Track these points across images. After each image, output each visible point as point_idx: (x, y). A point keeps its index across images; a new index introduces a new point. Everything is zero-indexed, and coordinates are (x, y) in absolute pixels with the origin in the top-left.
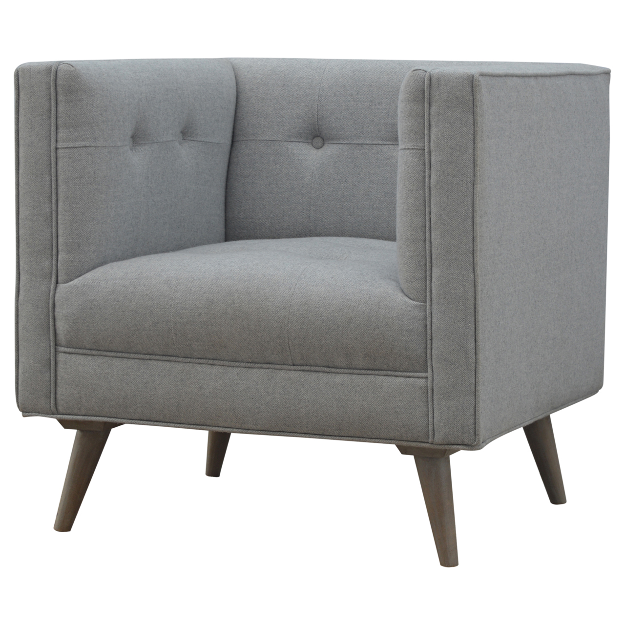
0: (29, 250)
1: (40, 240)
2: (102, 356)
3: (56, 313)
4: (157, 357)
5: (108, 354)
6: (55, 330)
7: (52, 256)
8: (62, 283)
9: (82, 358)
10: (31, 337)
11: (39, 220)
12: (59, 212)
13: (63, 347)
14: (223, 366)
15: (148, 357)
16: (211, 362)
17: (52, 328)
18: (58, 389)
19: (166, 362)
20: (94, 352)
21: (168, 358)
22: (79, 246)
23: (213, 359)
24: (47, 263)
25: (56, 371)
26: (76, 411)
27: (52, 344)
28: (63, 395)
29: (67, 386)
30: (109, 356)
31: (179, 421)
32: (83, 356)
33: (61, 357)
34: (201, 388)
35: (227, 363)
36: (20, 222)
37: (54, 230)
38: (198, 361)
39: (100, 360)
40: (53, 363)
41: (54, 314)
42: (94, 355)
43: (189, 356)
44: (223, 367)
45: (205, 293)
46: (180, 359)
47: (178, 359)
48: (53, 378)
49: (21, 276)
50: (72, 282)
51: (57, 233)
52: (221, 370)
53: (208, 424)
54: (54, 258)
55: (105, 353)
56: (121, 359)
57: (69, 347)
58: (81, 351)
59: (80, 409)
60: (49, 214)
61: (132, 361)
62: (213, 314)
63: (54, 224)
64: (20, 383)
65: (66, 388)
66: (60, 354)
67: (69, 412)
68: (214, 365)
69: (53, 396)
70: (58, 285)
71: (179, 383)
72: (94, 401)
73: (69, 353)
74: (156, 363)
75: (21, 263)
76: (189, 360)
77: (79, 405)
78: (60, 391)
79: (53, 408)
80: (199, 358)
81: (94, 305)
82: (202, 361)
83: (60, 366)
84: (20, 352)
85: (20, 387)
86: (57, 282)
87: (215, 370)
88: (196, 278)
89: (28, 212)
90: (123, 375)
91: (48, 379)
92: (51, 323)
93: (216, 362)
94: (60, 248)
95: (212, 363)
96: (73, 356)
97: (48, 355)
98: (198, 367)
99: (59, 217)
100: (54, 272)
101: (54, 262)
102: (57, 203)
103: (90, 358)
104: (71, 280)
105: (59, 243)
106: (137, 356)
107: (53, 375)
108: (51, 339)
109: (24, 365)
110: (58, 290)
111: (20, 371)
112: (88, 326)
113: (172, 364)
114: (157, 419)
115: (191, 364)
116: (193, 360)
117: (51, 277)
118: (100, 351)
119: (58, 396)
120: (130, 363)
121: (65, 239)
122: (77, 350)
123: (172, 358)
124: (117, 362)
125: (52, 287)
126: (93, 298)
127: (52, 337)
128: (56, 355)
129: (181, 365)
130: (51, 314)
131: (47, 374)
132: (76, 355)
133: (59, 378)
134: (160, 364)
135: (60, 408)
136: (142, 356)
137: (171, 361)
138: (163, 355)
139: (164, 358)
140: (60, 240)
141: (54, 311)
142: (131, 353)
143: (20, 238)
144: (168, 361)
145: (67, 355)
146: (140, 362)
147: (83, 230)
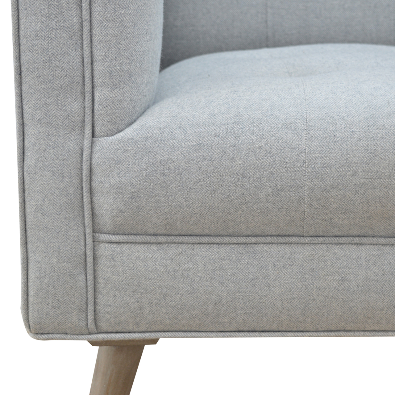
0: (43, 86)
1: (63, 69)
2: (175, 243)
3: (94, 184)
4: (269, 239)
5: (186, 239)
6: (92, 209)
7: (83, 94)
8: (104, 136)
9: (141, 248)
10: (53, 223)
11: (61, 37)
12: (94, 22)
13: (106, 233)
14: (376, 244)
15: (254, 240)
16: (357, 240)
17: (87, 207)
18: (100, 296)
19: (283, 246)
20: (161, 239)
21: (287, 239)
22: (130, 76)
23: (359, 236)
24: (76, 106)
25: (95, 271)
26: (131, 328)
27: (89, 231)
28: (110, 306)
29: (117, 293)
30: (187, 243)
31: (301, 329)
32: (142, 246)
33: (104, 250)
34: (343, 280)
35: (382, 241)
36: (23, 41)
37: (87, 53)
38: (336, 240)
39: (173, 250)
40: (90, 259)
41: (90, 185)
42: (160, 243)
43: (321, 234)
44: (376, 247)
45: (360, 140)
46: (307, 240)
47: (303, 240)
48: (90, 283)
49: (26, 128)
50: (121, 134)
51: (92, 57)
52: (374, 251)
53: (349, 328)
54: (88, 97)
55: (181, 239)
56: (208, 247)
57: (118, 234)
58: (139, 239)
59: (138, 324)
60: (77, 26)
61: (227, 248)
62: (378, 171)
63: (86, 42)
64: (31, 293)
65: (115, 296)
66: (102, 245)
67: (118, 329)
68: (361, 244)
69: (91, 308)
70: (95, 139)
71: (307, 276)
72: (164, 311)
73: (118, 243)
74: (266, 248)
75: (26, 107)
76: (321, 239)
77: (138, 319)
78: (102, 300)
79: (91, 326)
80: (335, 236)
81: (169, 169)
82: (342, 240)
83: (102, 262)
84: (30, 246)
85: (31, 299)
86: (93, 135)
87: (365, 252)
88: (336, 117)
89: (39, 24)
90: (214, 271)
91: (83, 284)
92: (86, 199)
93: (365, 240)
94: (98, 80)
95: (358, 242)
96: (126, 246)
97: (83, 248)
98: (337, 249)
99: (96, 31)
100: (88, 119)
101: (88, 104)
102: (90, 8)
103: (154, 247)
104: (119, 131)
105: (95, 72)
106: (234, 240)
107: (90, 277)
108: (87, 224)
109: (39, 265)
110: (97, 148)
111: (32, 275)
112: (157, 201)
113: (294, 247)
114: (267, 328)
115: (324, 246)
116: (327, 240)
117: (83, 128)
118: (172, 235)
119: (98, 308)
120: (224, 251)
121: (109, 66)
122: (132, 238)
123: (294, 239)
124: (201, 252)
125: (87, 143)
126: (165, 158)
127: (88, 221)
128: (94, 246)
129: (308, 248)
130: (85, 185)
131: (82, 277)
132: (129, 245)
133: (100, 280)
134: (274, 249)
135: (104, 326)
136: (243, 240)
137: (291, 243)
138: (278, 236)
139: (281, 240)
140: (98, 67)
141: (91, 180)
142: (223, 236)
143: (23, 69)
144: (286, 243)
145: (115, 245)
146: (241, 248)
147: (135, 50)
